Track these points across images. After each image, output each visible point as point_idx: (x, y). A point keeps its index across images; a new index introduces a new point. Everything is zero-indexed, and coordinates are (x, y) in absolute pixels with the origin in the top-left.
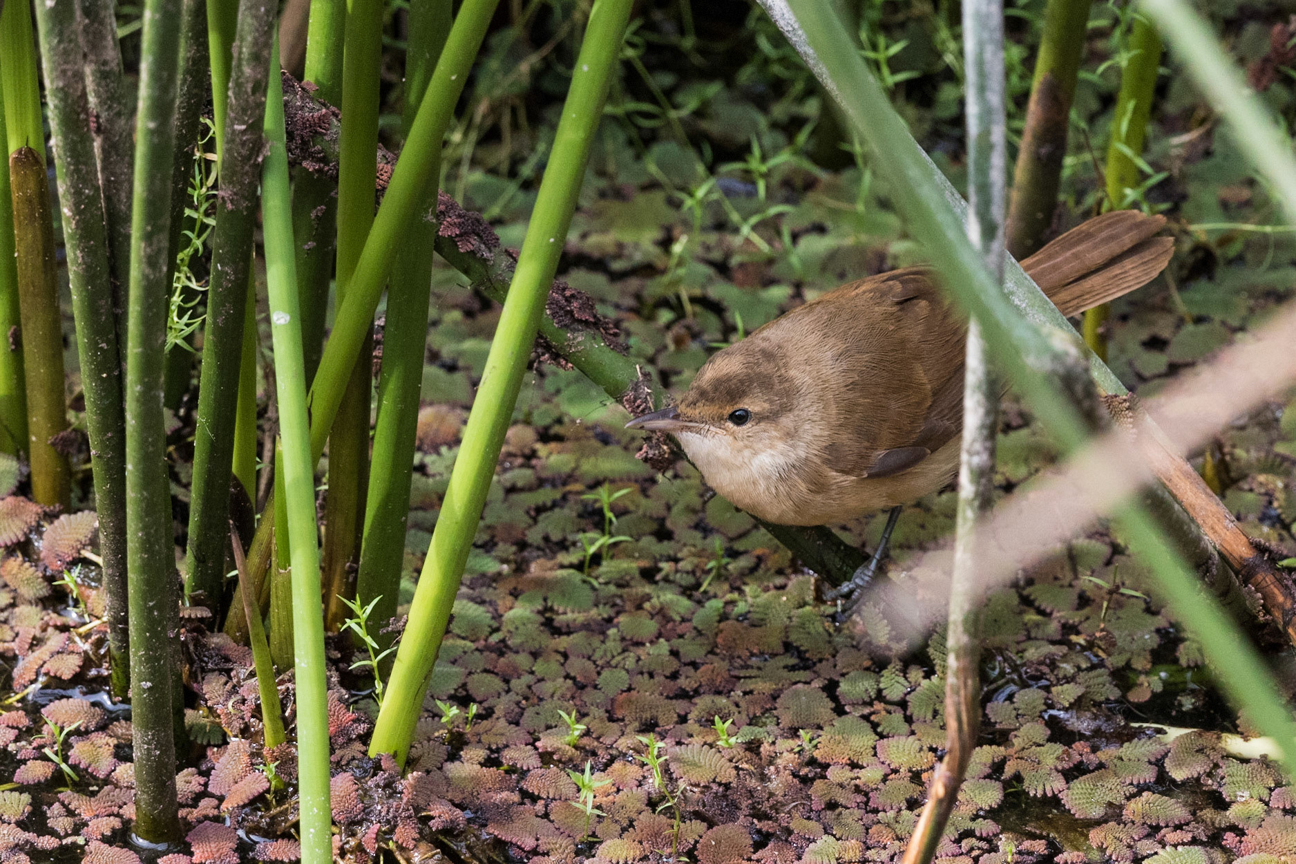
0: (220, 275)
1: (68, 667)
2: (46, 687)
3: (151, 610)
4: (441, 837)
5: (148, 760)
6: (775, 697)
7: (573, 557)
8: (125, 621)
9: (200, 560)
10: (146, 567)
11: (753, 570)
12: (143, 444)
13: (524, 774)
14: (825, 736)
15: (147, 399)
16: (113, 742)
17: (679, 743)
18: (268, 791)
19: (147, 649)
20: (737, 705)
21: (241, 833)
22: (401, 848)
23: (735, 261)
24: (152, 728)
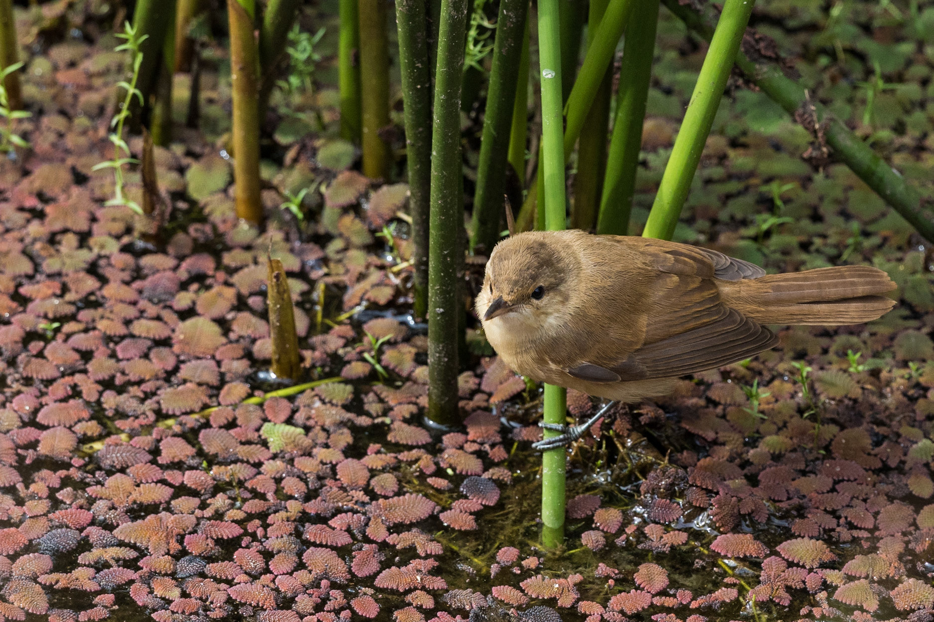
0: (505, 17)
1: (384, 295)
2: (367, 308)
3: (445, 256)
4: (647, 429)
5: (439, 364)
6: (892, 338)
7: (751, 231)
8: (426, 264)
9: (482, 222)
10: (443, 226)
11: (880, 247)
12: (445, 137)
13: (709, 386)
14: (927, 368)
15: (448, 105)
16: (414, 350)
17: (822, 368)
18: (524, 390)
19: (442, 285)
20: (865, 343)
21: (503, 420)
22: (618, 436)
23: (877, 23)
24: (443, 342)
